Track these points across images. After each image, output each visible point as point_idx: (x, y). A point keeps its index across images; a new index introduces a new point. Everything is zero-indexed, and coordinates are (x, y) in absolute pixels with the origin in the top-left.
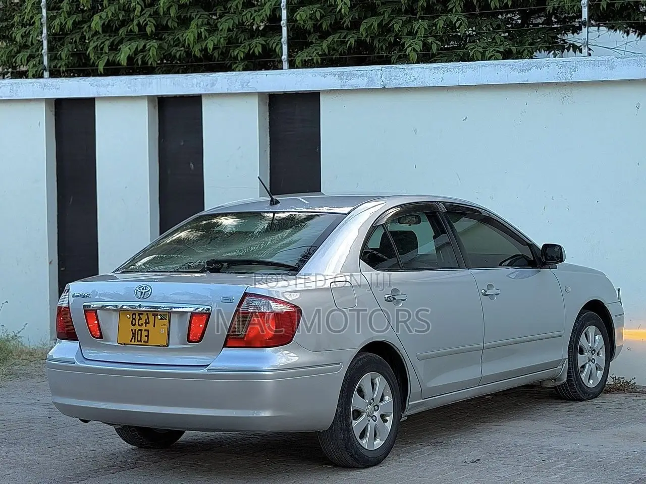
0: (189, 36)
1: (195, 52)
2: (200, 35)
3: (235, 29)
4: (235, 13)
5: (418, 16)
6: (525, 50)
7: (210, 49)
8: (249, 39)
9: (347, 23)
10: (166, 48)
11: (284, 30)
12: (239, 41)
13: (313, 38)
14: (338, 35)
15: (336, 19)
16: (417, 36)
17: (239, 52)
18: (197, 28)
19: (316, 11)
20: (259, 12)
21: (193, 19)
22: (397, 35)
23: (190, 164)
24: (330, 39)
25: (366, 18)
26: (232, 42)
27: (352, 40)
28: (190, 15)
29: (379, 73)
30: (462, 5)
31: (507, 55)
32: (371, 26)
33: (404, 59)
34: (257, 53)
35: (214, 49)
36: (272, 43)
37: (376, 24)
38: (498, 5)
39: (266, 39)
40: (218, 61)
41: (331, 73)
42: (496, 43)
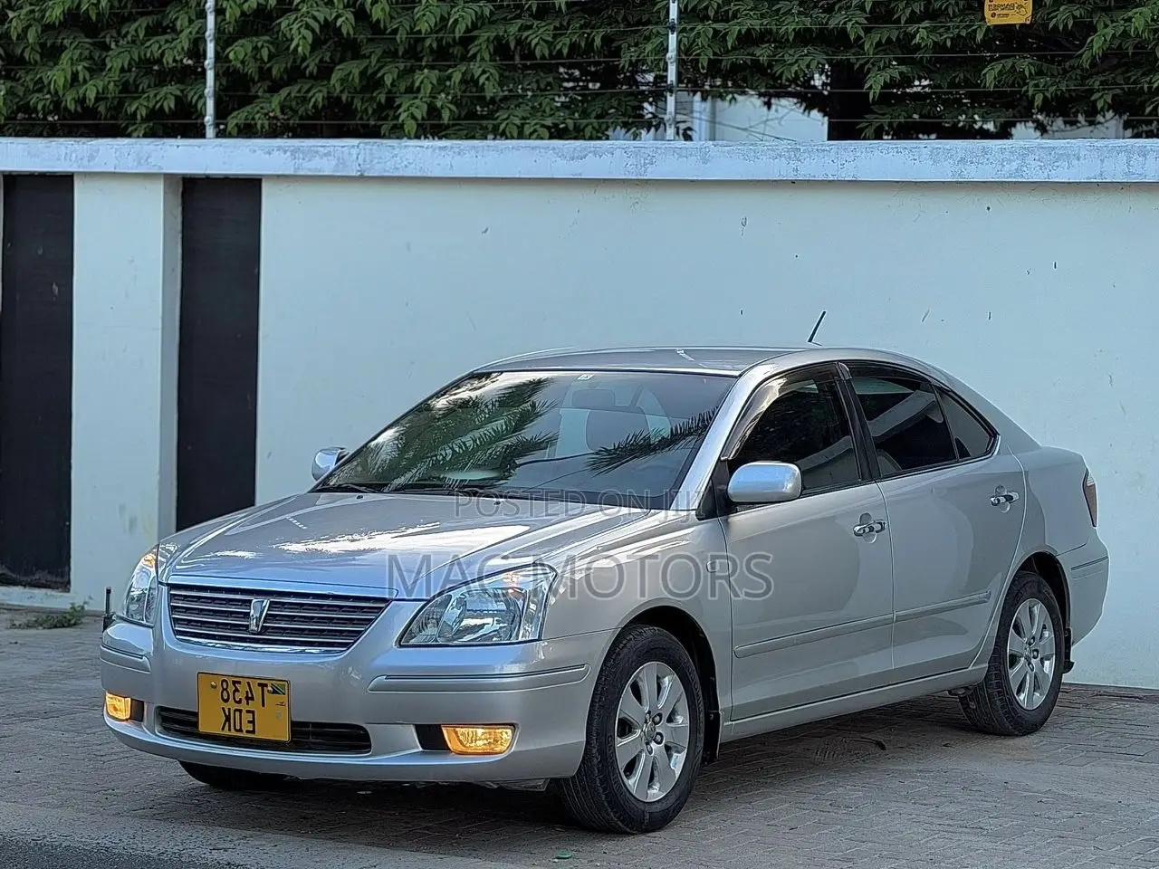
0: (57, 76)
1: (66, 101)
2: (75, 76)
3: (134, 69)
4: (133, 42)
5: (424, 64)
6: (587, 125)
7: (90, 100)
8: (155, 85)
9: (311, 68)
10: (21, 94)
11: (210, 75)
12: (141, 88)
13: (259, 89)
14: (296, 88)
15: (294, 61)
16: (420, 96)
17: (139, 107)
18: (72, 64)
19: (262, 46)
20: (172, 42)
21: (66, 48)
22: (390, 92)
23: (52, 284)
24: (284, 93)
25: (342, 60)
26: (129, 90)
27: (318, 97)
28: (62, 43)
29: (354, 151)
30: (492, 50)
31: (558, 133)
32: (349, 74)
33: (398, 132)
34: (167, 109)
35: (97, 99)
36: (192, 96)
37: (356, 72)
38: (547, 53)
39: (182, 87)
40: (105, 119)
41: (279, 148)
42: (544, 111)
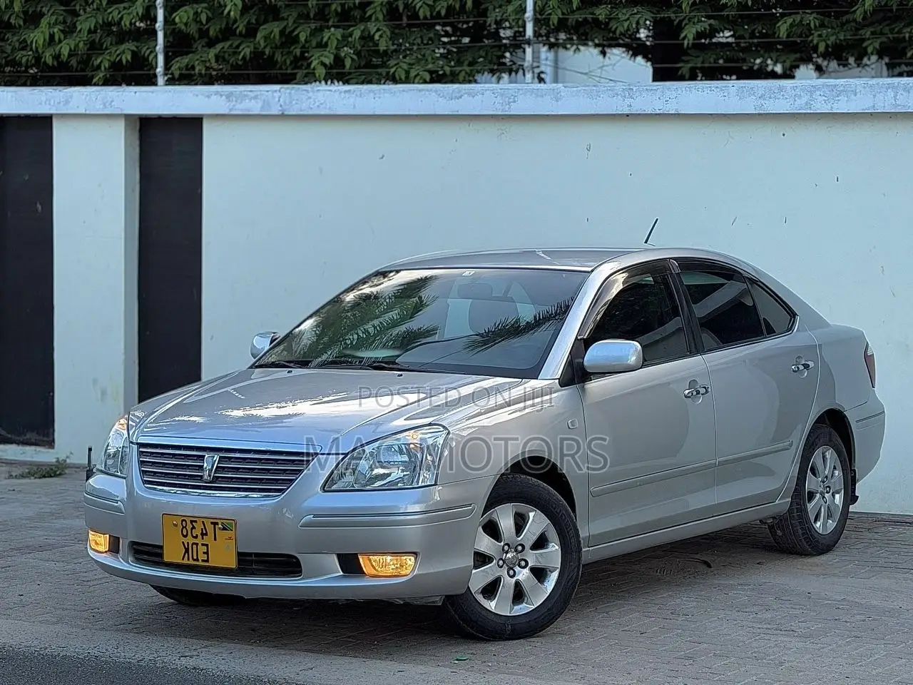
0: (37, 36)
1: (45, 57)
2: (52, 36)
3: (99, 31)
4: (98, 9)
5: (330, 23)
6: (461, 71)
7: (64, 55)
8: (117, 43)
9: (240, 28)
10: (9, 51)
11: (160, 35)
12: (104, 46)
13: (198, 45)
14: (229, 43)
15: (227, 24)
16: (328, 49)
17: (104, 61)
18: (50, 27)
19: (202, 12)
20: (129, 9)
21: (44, 14)
22: (303, 47)
23: (36, 204)
24: (219, 47)
25: (265, 22)
26: (95, 47)
27: (246, 50)
28: (41, 11)
29: (277, 95)
30: (385, 12)
31: (437, 78)
32: (272, 31)
33: (310, 78)
34: (124, 62)
35: (70, 56)
36: (145, 51)
37: (277, 31)
38: (428, 14)
39: (139, 44)
40: (76, 71)
41: (217, 93)
42: (427, 60)
